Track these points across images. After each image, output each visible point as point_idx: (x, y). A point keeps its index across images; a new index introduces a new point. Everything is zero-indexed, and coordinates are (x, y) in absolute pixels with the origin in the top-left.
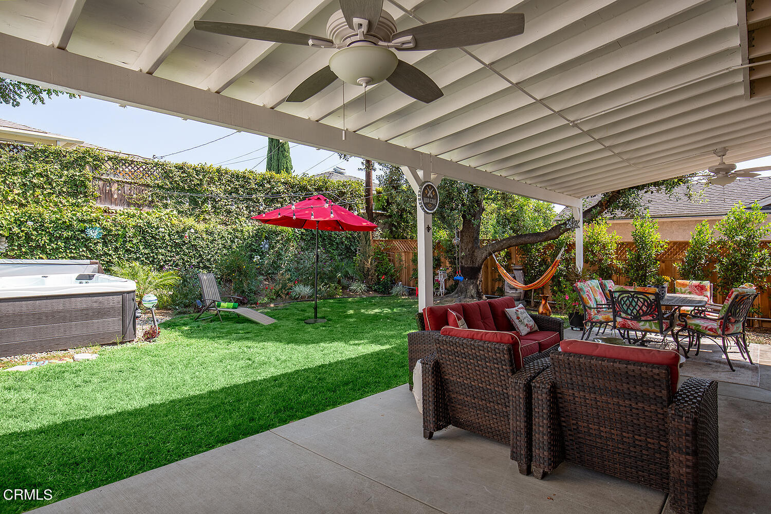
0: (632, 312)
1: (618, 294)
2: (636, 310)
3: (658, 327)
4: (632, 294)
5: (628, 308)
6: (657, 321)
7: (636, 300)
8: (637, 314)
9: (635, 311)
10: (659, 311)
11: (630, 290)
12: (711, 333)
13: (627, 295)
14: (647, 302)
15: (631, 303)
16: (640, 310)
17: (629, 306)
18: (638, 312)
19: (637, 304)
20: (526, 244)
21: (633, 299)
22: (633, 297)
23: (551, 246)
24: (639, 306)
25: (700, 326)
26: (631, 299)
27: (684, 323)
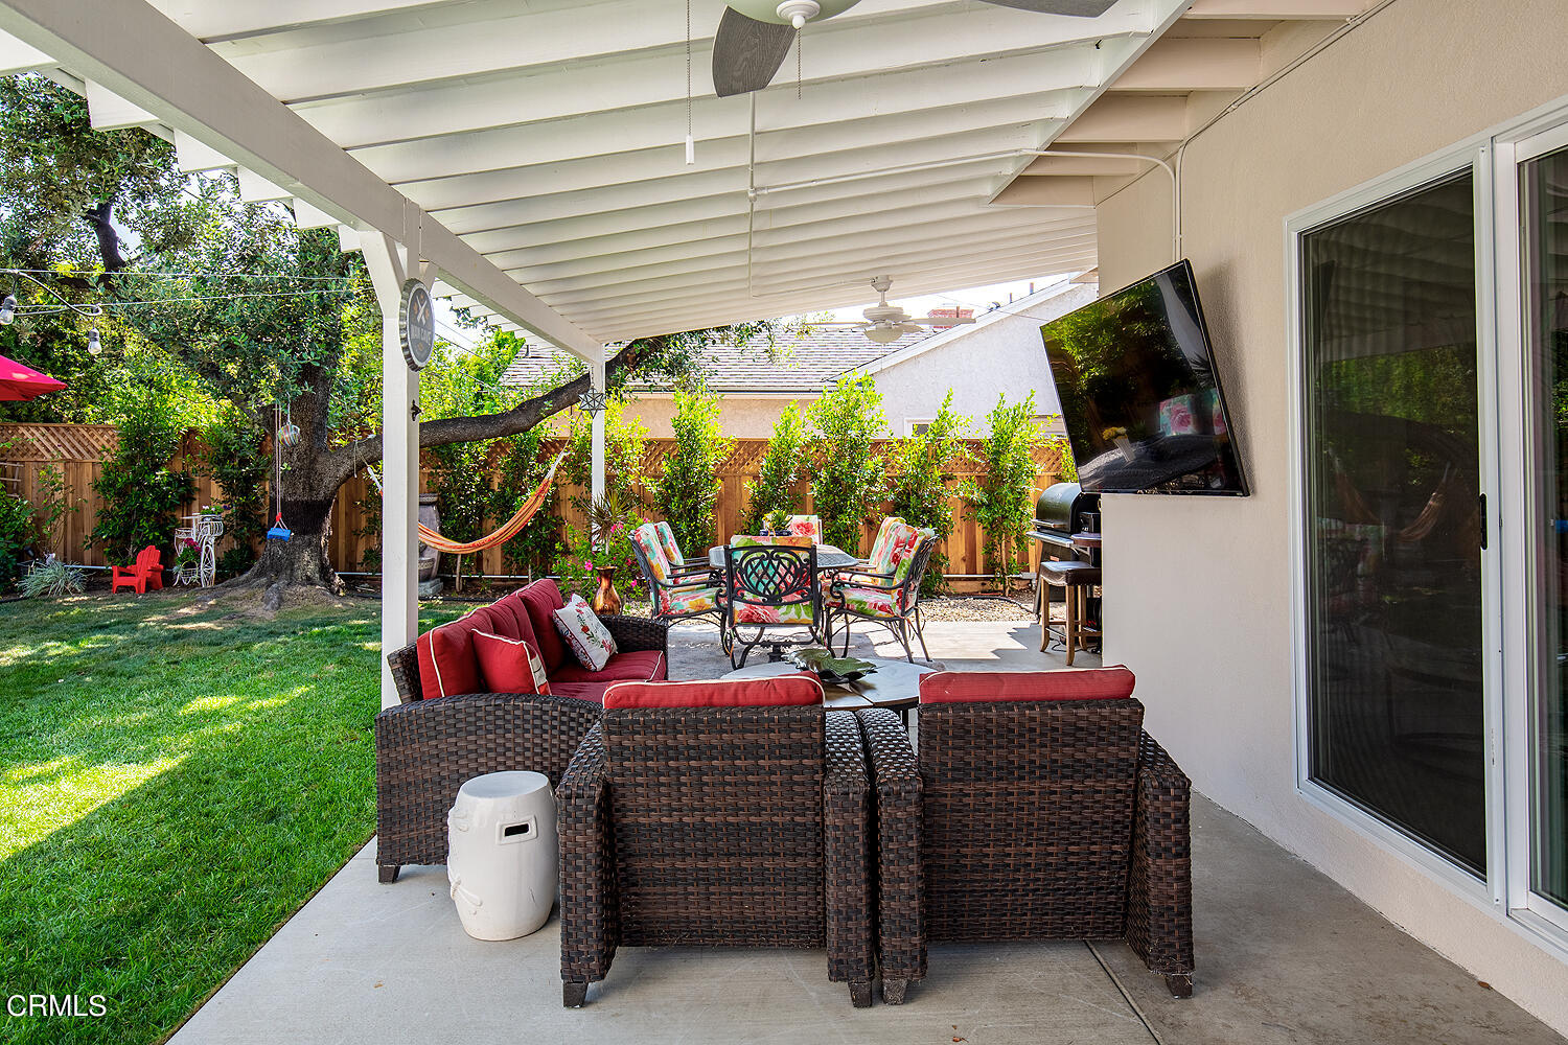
0: (766, 588)
1: (742, 553)
2: (774, 583)
3: (811, 615)
4: (770, 551)
5: (760, 580)
6: (808, 603)
7: (775, 563)
8: (775, 591)
9: (772, 586)
10: (814, 582)
11: (765, 543)
12: (884, 614)
13: (760, 554)
14: (795, 566)
15: (766, 570)
16: (780, 583)
17: (762, 576)
18: (777, 586)
19: (776, 572)
20: (446, 444)
21: (770, 562)
22: (770, 557)
23: (502, 448)
24: (779, 574)
25: (865, 603)
26: (766, 563)
27: (840, 601)
